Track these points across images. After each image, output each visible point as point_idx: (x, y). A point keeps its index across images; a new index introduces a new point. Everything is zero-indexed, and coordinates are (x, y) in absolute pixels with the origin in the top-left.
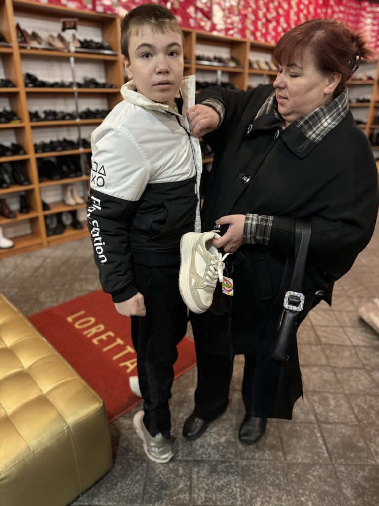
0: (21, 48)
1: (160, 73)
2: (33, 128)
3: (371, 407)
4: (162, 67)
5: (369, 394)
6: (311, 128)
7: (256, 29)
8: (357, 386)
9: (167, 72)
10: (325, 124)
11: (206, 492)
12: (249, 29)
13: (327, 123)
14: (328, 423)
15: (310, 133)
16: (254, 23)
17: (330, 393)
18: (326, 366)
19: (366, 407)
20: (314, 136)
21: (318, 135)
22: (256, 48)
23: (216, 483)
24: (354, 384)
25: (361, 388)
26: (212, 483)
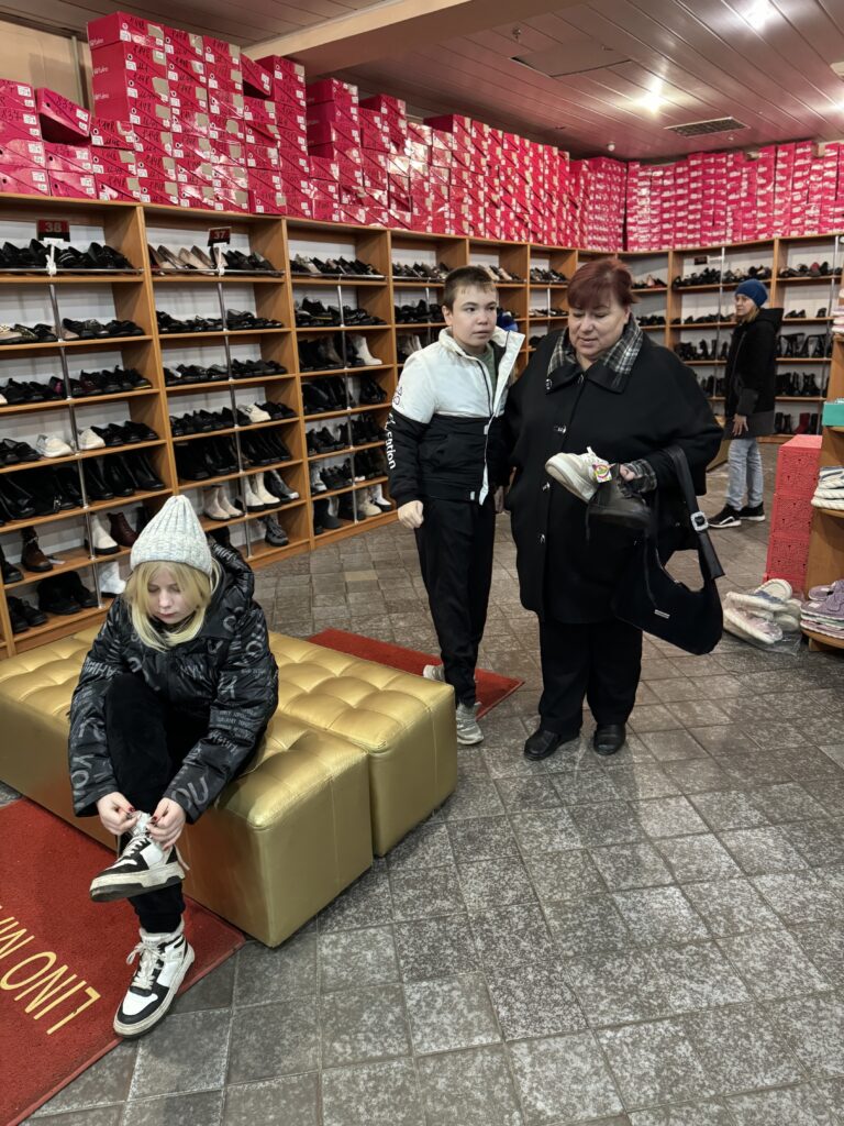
0: (154, 274)
1: (480, 324)
2: (169, 394)
3: (745, 707)
4: (483, 319)
5: (740, 696)
6: (617, 363)
7: (477, 219)
8: (724, 691)
9: (486, 323)
10: (628, 354)
11: (576, 794)
12: (466, 219)
13: (629, 352)
14: (698, 726)
15: (618, 367)
16: (474, 210)
17: (694, 701)
18: (680, 677)
19: (739, 708)
20: (622, 369)
21: (626, 367)
22: (479, 247)
23: (585, 787)
24: (720, 690)
25: (729, 692)
26: (581, 787)
